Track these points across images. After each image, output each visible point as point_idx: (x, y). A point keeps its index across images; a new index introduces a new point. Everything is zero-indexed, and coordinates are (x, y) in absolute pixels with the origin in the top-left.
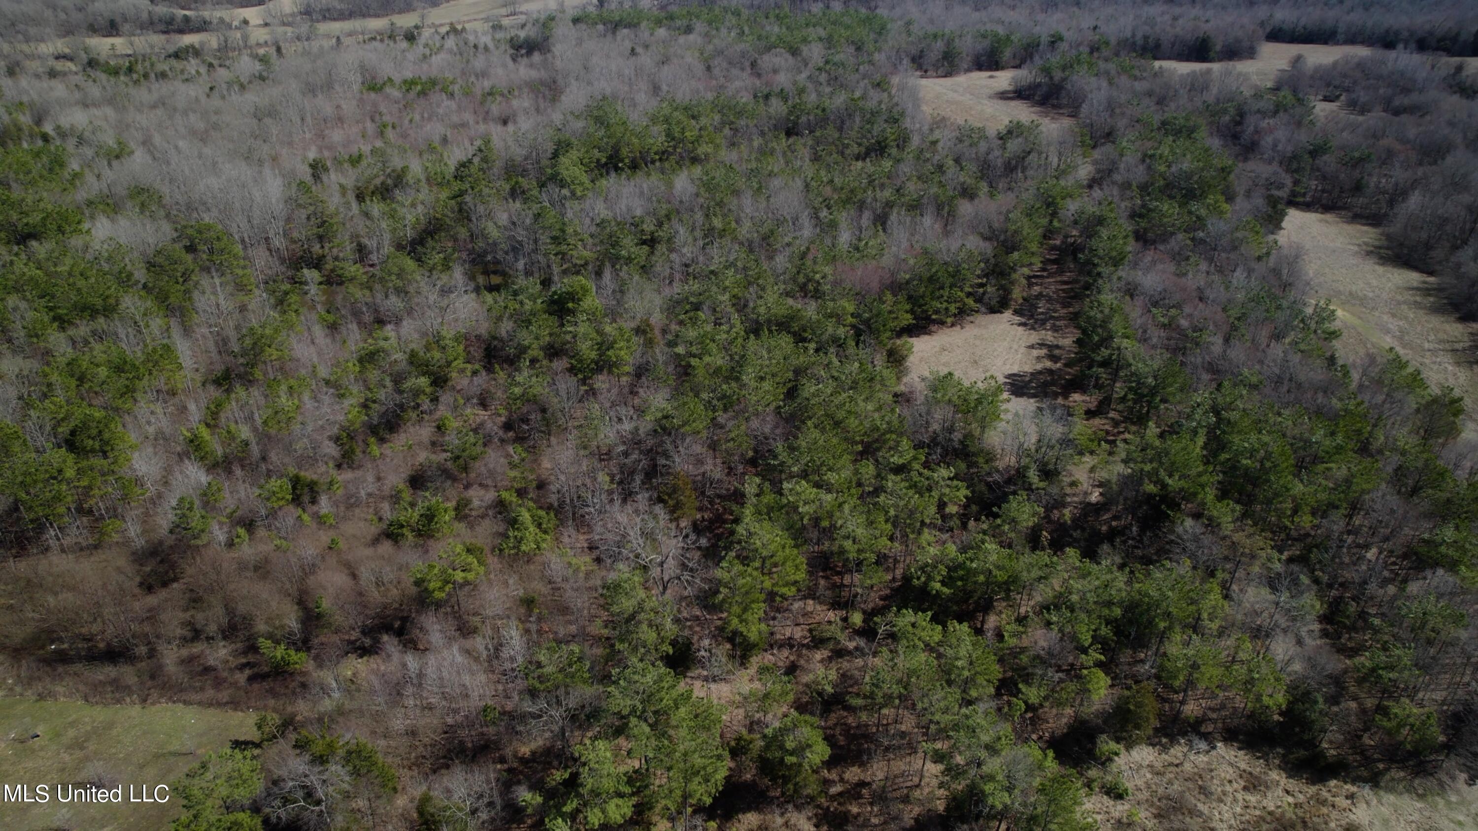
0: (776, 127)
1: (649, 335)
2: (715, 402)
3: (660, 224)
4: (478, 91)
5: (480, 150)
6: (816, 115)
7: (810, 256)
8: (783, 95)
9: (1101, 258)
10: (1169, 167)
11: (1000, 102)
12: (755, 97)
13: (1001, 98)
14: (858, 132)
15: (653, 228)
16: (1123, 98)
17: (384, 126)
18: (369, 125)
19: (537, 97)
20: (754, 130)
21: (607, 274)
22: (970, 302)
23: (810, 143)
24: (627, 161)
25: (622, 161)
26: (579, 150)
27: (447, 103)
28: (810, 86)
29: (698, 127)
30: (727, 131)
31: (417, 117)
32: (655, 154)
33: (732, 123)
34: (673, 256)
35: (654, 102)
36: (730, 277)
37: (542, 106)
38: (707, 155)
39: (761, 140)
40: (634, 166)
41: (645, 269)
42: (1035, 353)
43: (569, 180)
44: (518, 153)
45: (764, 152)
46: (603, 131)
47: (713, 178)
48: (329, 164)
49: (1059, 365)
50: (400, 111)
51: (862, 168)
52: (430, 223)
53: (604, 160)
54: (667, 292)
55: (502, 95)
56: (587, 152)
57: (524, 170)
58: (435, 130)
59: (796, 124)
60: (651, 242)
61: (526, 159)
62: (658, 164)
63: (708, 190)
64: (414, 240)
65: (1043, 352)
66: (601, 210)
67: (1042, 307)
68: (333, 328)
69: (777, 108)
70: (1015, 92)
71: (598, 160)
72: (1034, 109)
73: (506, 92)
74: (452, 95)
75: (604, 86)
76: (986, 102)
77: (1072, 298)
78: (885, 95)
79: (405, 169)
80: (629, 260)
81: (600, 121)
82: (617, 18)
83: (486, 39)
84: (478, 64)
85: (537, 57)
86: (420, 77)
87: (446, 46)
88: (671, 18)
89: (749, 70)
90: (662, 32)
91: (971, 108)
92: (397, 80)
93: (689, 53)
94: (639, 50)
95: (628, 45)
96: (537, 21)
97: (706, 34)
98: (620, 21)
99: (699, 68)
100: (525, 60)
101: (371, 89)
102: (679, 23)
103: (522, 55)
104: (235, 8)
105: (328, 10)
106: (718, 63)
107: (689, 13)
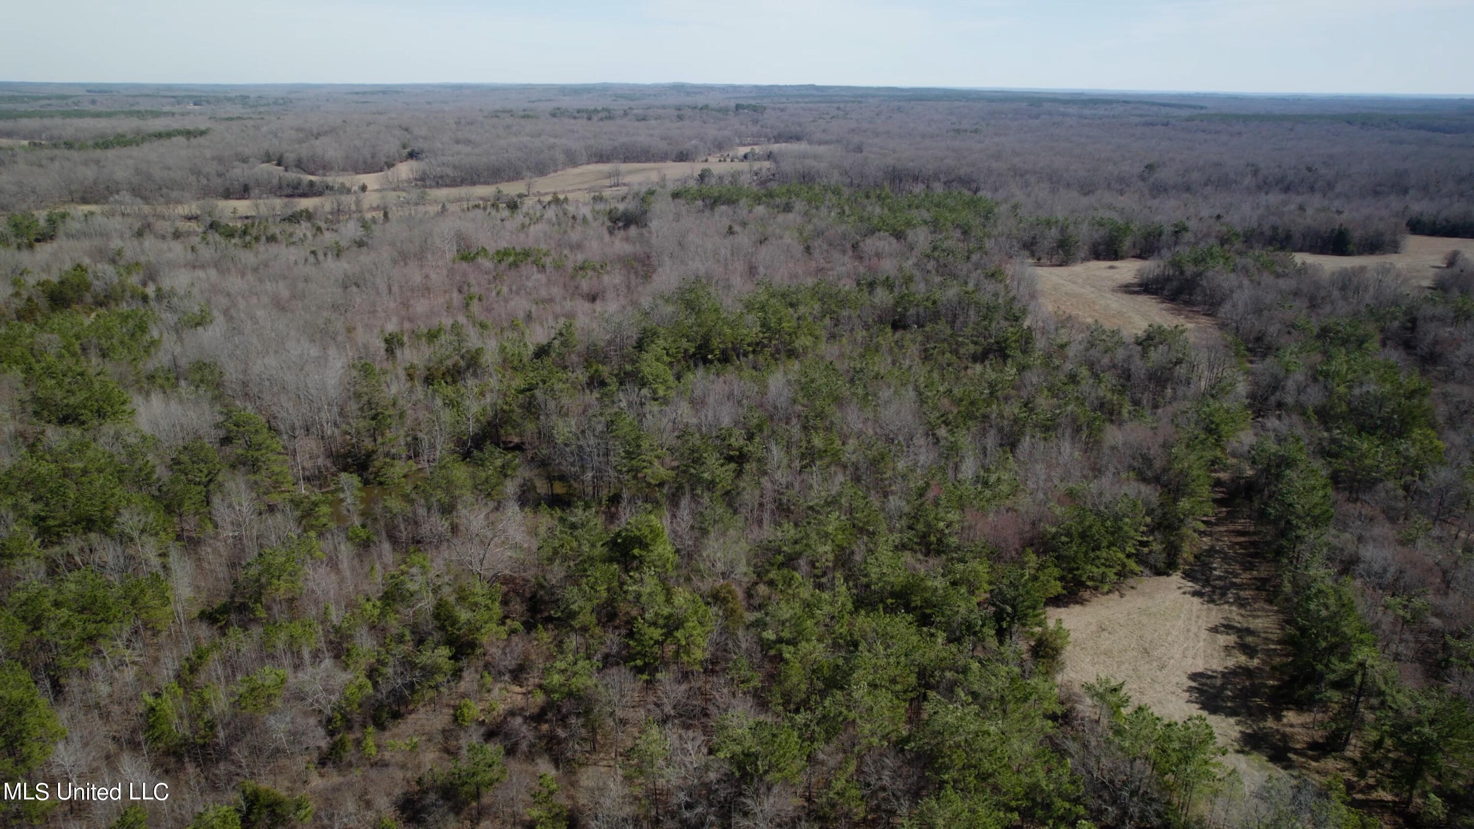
0: (881, 320)
1: (730, 605)
2: (813, 726)
3: (750, 437)
4: (570, 265)
5: (561, 334)
6: (926, 308)
7: (931, 494)
8: (888, 284)
9: (1299, 517)
10: (1350, 388)
11: (1125, 296)
12: (858, 284)
13: (1126, 292)
14: (974, 329)
15: (742, 442)
16: (1268, 299)
17: (471, 298)
18: (455, 295)
19: (629, 273)
20: (856, 321)
21: (685, 502)
22: (1132, 564)
23: (920, 338)
24: (717, 352)
25: (712, 352)
26: (665, 339)
27: (537, 276)
28: (917, 274)
29: (796, 316)
30: (827, 321)
31: (505, 289)
32: (749, 345)
33: (834, 312)
34: (764, 480)
35: (750, 286)
36: (834, 522)
37: (633, 283)
38: (805, 348)
39: (864, 333)
40: (725, 359)
41: (730, 498)
42: (1223, 639)
43: (650, 378)
44: (601, 336)
45: (870, 349)
46: (694, 317)
47: (813, 381)
48: (405, 339)
49: (1256, 662)
50: (489, 283)
51: (982, 374)
52: (496, 415)
53: (692, 350)
54: (755, 534)
55: (594, 269)
56: (674, 341)
57: (605, 357)
58: (520, 305)
59: (903, 316)
60: (739, 459)
61: (609, 343)
62: (751, 356)
63: (807, 396)
64: (476, 434)
65: (1232, 639)
66: (684, 412)
67: (1218, 569)
68: (365, 545)
69: (882, 297)
70: (1140, 285)
71: (686, 351)
72: (1164, 305)
73: (598, 266)
74: (543, 267)
75: (697, 266)
76: (1108, 295)
77: (1255, 555)
78: (1001, 286)
79: (479, 352)
80: (711, 486)
81: (691, 306)
82: (716, 194)
83: (586, 211)
84: (575, 236)
85: (633, 231)
86: (514, 248)
87: (546, 217)
88: (771, 195)
89: (850, 253)
90: (760, 210)
91: (1094, 303)
92: (491, 250)
93: (788, 233)
94: (737, 228)
95: (726, 222)
96: (637, 194)
97: (806, 214)
98: (720, 197)
99: (798, 249)
100: (621, 234)
101: (464, 258)
102: (778, 201)
103: (619, 228)
104: (358, 173)
105: (442, 177)
106: (818, 244)
107: (788, 191)
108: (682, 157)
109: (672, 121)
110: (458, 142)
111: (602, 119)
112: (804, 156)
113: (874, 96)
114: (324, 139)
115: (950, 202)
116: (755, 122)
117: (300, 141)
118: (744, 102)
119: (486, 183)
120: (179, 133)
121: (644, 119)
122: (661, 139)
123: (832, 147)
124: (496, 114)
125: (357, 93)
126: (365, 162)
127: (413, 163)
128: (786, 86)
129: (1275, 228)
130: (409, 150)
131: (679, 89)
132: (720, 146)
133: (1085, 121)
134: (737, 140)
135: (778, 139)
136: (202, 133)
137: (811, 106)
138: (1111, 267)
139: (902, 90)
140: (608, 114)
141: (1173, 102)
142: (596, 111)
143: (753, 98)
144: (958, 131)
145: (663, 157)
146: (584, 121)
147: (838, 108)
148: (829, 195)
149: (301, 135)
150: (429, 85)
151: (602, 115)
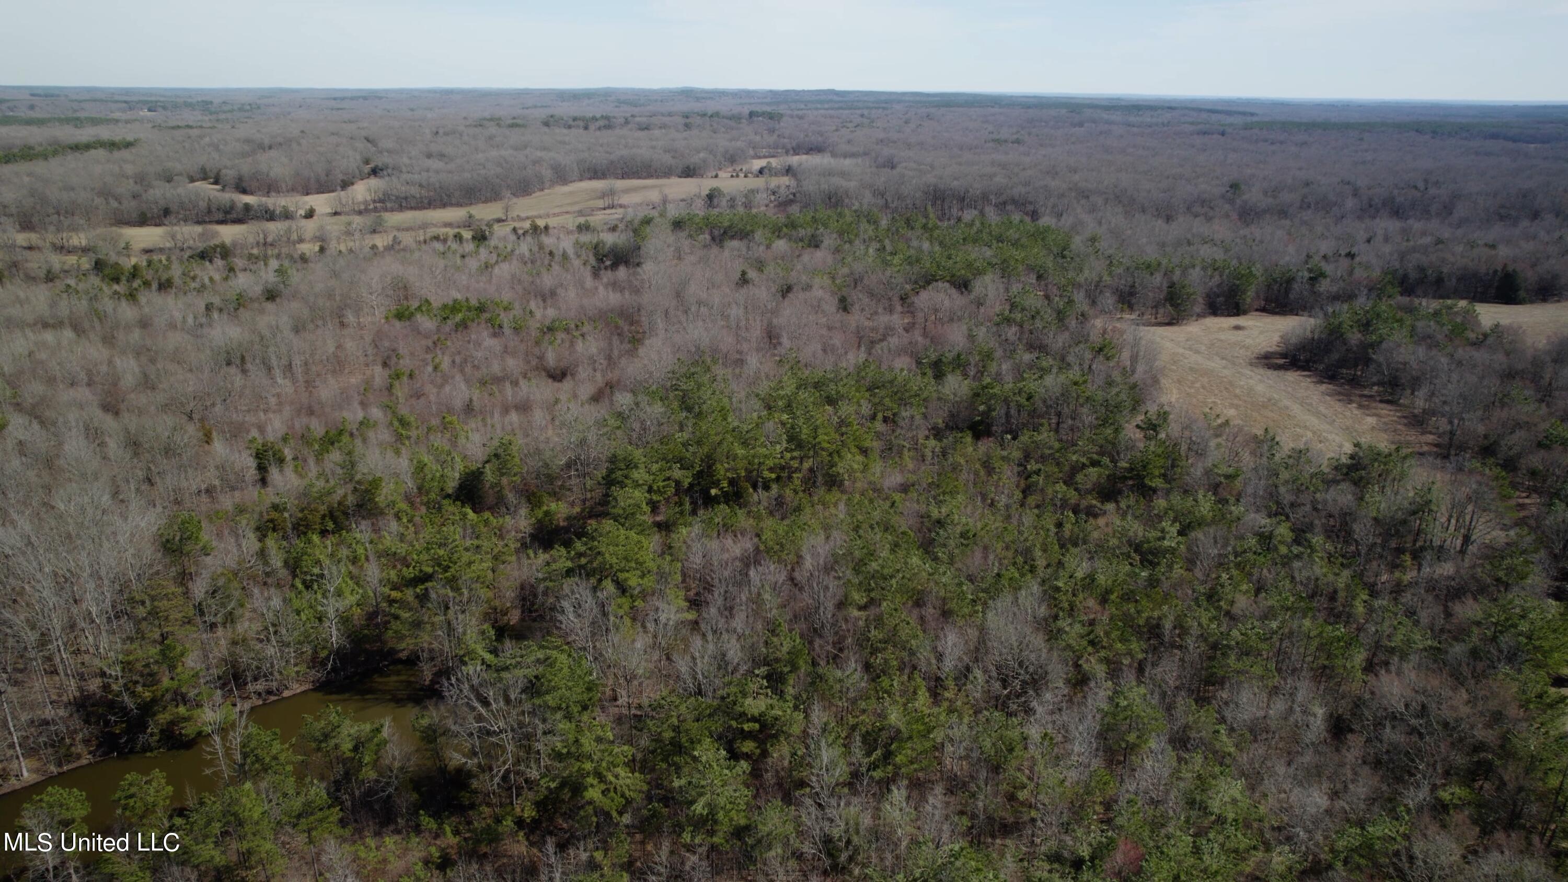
0: (955, 422)
4: (534, 325)
5: (497, 455)
6: (1019, 405)
8: (959, 363)
11: (1270, 373)
12: (919, 365)
13: (1269, 367)
14: (1092, 440)
17: (398, 376)
18: (378, 369)
19: (612, 334)
23: (1015, 455)
24: (724, 484)
25: (716, 484)
26: (647, 468)
27: (490, 341)
28: (996, 347)
29: (837, 420)
31: (446, 364)
32: (771, 470)
35: (769, 368)
37: (616, 351)
38: (852, 474)
39: (934, 444)
40: (735, 496)
48: (289, 450)
50: (427, 351)
53: (688, 482)
55: (567, 330)
56: (661, 469)
57: (563, 487)
59: (986, 416)
61: (568, 466)
62: (774, 488)
69: (954, 386)
70: (1284, 356)
71: (679, 483)
72: (1324, 387)
73: (572, 326)
74: (500, 328)
75: (701, 334)
76: (1247, 372)
81: (687, 405)
82: (726, 224)
83: (567, 244)
84: (547, 281)
85: (622, 272)
86: (467, 300)
87: (517, 252)
88: (792, 225)
89: (899, 308)
90: (781, 245)
91: (1231, 383)
92: (436, 303)
93: (817, 281)
94: (752, 274)
95: (738, 266)
96: (631, 222)
97: (837, 250)
98: (730, 227)
99: (831, 305)
100: (607, 276)
101: (400, 316)
102: (802, 232)
103: (606, 268)
104: (307, 194)
105: (406, 198)
106: (858, 297)
107: (814, 220)
108: (689, 172)
109: (678, 131)
110: (429, 156)
111: (599, 129)
112: (830, 173)
113: (899, 102)
114: (273, 153)
115: (1012, 234)
116: (772, 131)
117: (244, 155)
118: (758, 109)
119: (459, 205)
120: (100, 144)
121: (647, 128)
122: (665, 151)
123: (860, 160)
124: (480, 124)
125: (335, 99)
126: (318, 181)
127: (373, 182)
128: (804, 91)
129: (1421, 269)
130: (372, 165)
131: (688, 94)
132: (732, 159)
133: (1135, 129)
134: (751, 152)
135: (796, 151)
136: (128, 145)
137: (832, 112)
138: (1237, 328)
139: (928, 95)
140: (608, 123)
141: (1220, 108)
142: (594, 119)
143: (768, 104)
144: (997, 141)
145: (667, 173)
146: (581, 131)
147: (862, 116)
148: (864, 225)
149: (247, 148)
150: (416, 90)
151: (602, 123)
